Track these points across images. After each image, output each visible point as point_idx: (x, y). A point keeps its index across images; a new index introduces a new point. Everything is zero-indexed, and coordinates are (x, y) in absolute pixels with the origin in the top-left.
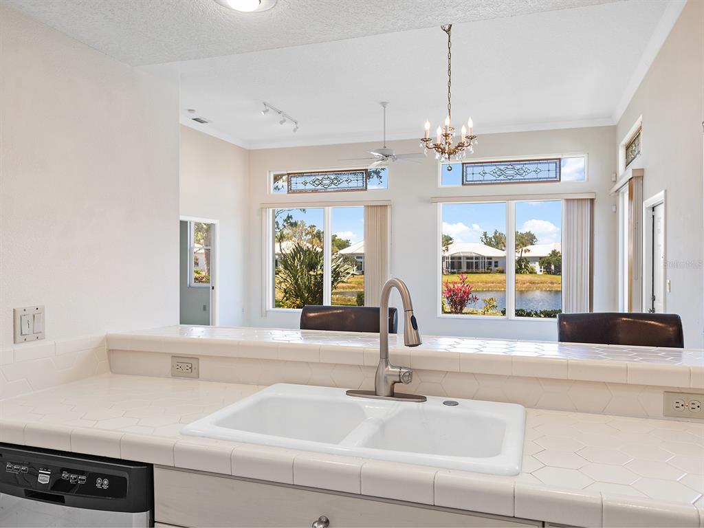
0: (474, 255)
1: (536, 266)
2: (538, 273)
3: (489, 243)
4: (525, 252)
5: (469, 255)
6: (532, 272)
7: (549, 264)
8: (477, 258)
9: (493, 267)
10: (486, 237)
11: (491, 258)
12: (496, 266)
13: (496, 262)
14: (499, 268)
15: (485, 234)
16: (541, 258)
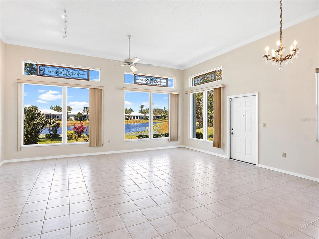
0: (49, 114)
1: (73, 118)
2: (73, 120)
3: (54, 109)
4: (69, 113)
5: (47, 114)
6: (71, 120)
7: (77, 117)
8: (50, 115)
9: (57, 118)
10: (52, 107)
11: (55, 115)
12: (58, 118)
13: (58, 117)
14: (59, 118)
15: (52, 106)
16: (74, 115)
